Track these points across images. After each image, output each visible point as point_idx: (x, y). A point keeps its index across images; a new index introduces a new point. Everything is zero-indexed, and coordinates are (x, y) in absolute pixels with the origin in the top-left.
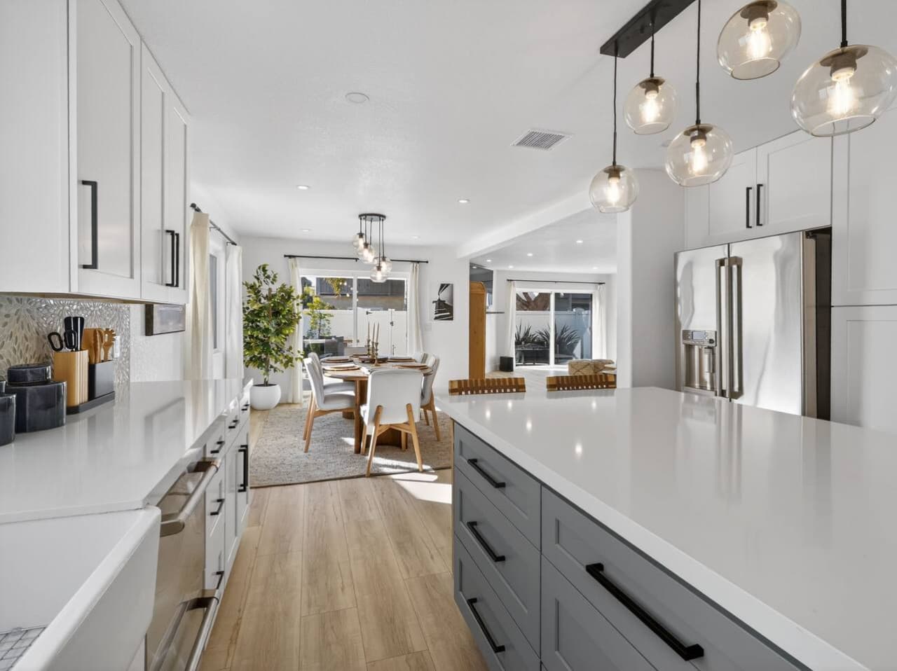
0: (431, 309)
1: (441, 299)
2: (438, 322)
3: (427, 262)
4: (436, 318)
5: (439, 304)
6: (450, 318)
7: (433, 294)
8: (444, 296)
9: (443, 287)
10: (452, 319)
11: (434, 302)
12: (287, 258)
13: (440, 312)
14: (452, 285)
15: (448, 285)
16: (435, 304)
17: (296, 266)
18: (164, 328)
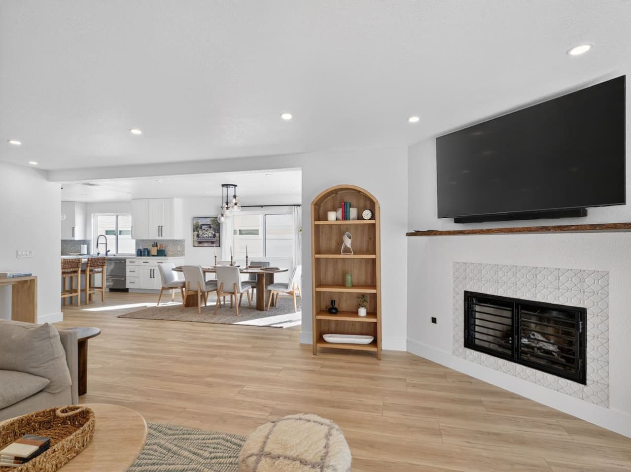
18: (201, 245)
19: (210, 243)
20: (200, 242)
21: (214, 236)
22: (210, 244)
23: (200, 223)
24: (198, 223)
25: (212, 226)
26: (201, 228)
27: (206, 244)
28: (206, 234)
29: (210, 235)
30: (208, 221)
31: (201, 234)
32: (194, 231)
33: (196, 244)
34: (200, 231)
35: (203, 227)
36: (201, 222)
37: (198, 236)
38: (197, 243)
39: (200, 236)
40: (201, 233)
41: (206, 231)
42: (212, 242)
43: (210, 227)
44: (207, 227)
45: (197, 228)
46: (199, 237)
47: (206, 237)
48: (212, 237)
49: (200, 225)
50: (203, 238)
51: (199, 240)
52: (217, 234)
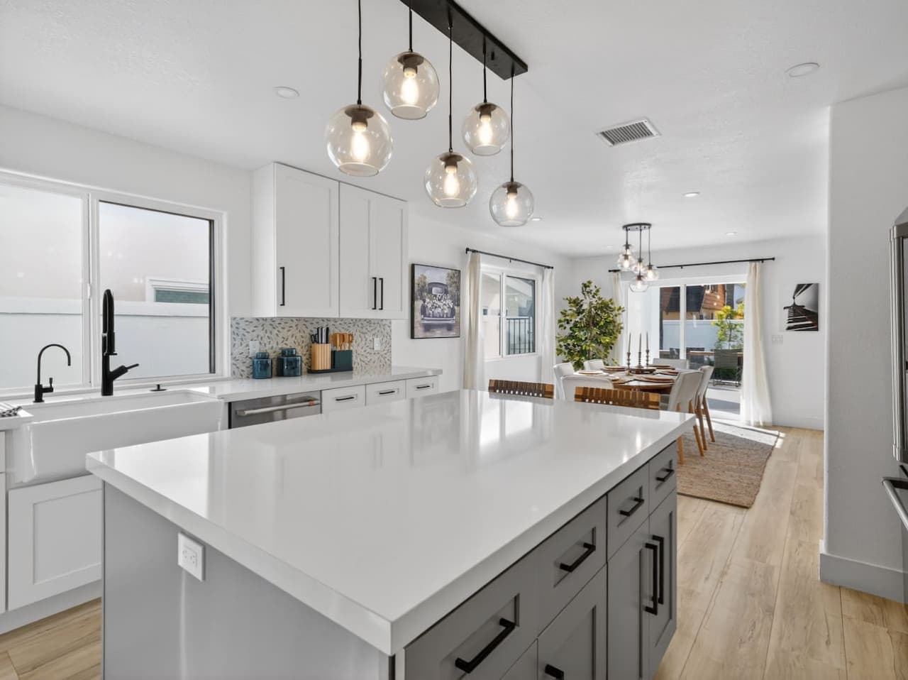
0: (781, 318)
1: (798, 304)
2: (792, 333)
3: (773, 259)
4: (789, 328)
5: (794, 311)
6: (814, 328)
7: (782, 298)
8: (803, 299)
9: (800, 288)
10: (817, 329)
11: (785, 308)
12: (612, 273)
13: (795, 321)
14: (817, 285)
15: (809, 286)
16: (787, 310)
17: (618, 279)
18: (428, 334)
19: (445, 330)
20: (428, 328)
22: (445, 332)
23: (429, 281)
24: (425, 278)
25: (449, 289)
26: (430, 292)
27: (438, 333)
28: (439, 307)
29: (446, 310)
30: (443, 277)
31: (429, 306)
32: (413, 298)
33: (419, 331)
34: (428, 300)
35: (434, 290)
36: (430, 276)
38: (424, 329)
39: (427, 313)
40: (429, 303)
41: (439, 300)
42: (449, 328)
43: (446, 292)
44: (441, 290)
45: (420, 291)
46: (425, 315)
47: (438, 316)
48: (449, 315)
49: (430, 284)
50: (433, 317)
51: (426, 322)
52: (456, 308)
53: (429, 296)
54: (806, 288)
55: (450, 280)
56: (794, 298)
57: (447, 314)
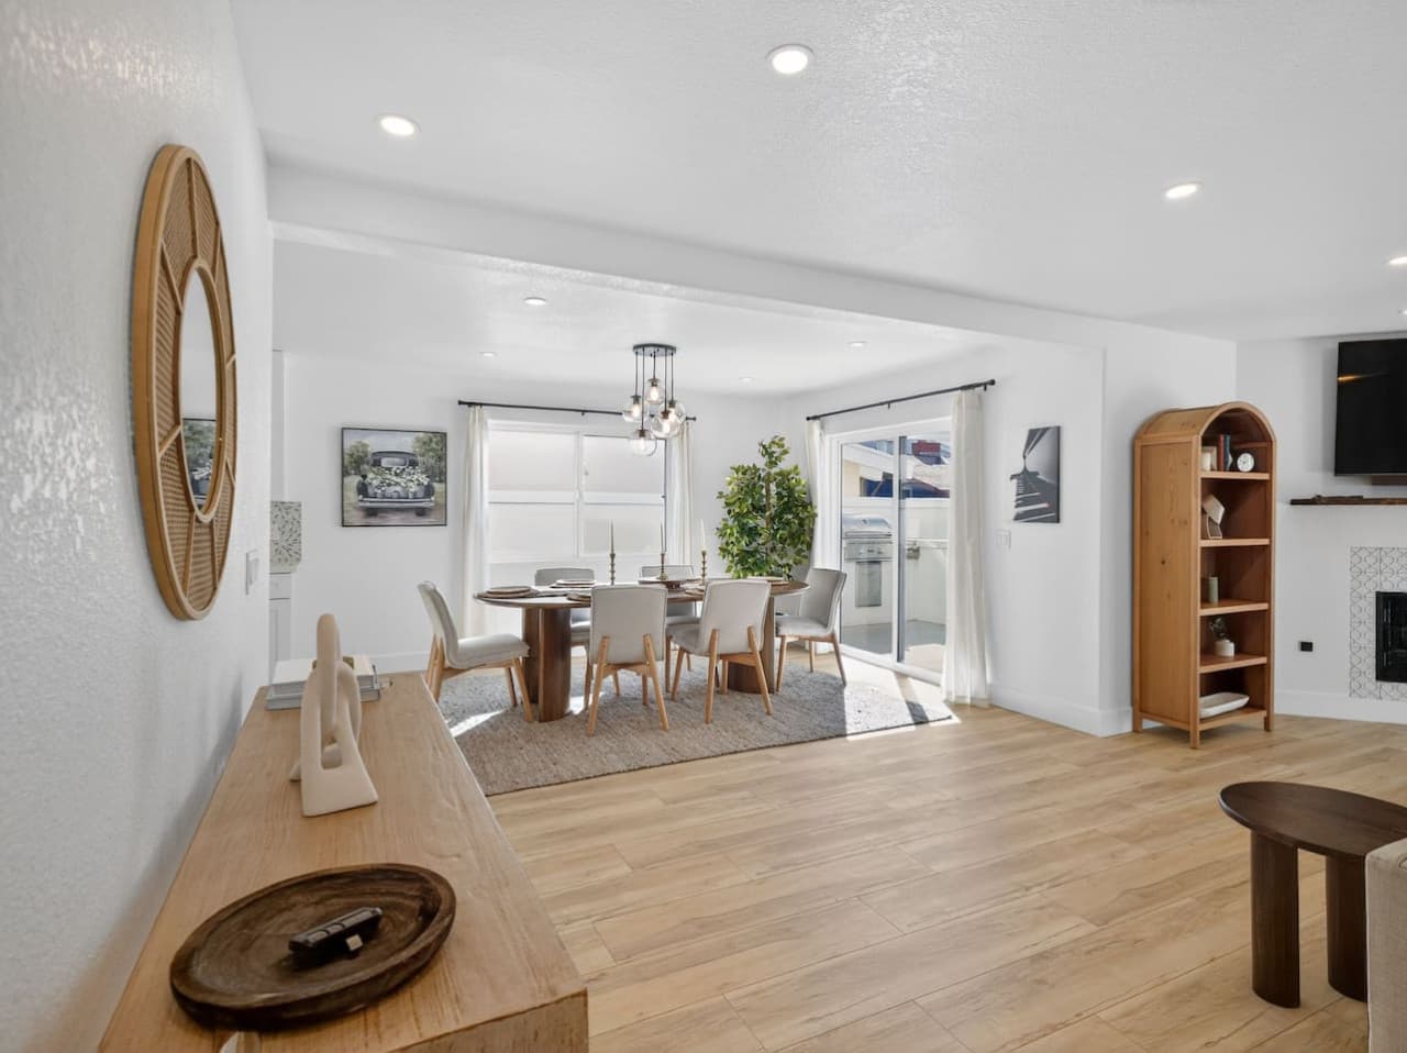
0: (1006, 494)
1: (1030, 468)
2: (1023, 527)
3: (992, 383)
4: (1018, 517)
5: (1025, 482)
6: (1053, 515)
7: (1009, 457)
8: (1037, 460)
9: (1033, 437)
10: (1058, 521)
11: (1013, 477)
13: (1026, 502)
14: (1058, 429)
15: (1045, 430)
16: (1015, 481)
18: (373, 521)
19: (410, 516)
20: (372, 512)
21: (429, 491)
22: (412, 518)
23: (373, 449)
24: (365, 446)
25: (420, 459)
26: (377, 463)
27: (395, 518)
28: (397, 484)
29: (413, 488)
30: (407, 444)
31: (375, 483)
32: (345, 473)
33: (355, 516)
34: (371, 475)
35: (385, 462)
36: (375, 444)
37: (363, 490)
38: (362, 514)
39: (370, 491)
40: (373, 479)
41: (396, 475)
42: (421, 512)
43: (413, 464)
44: (402, 461)
45: (355, 463)
46: (366, 495)
47: (395, 495)
48: (420, 494)
49: (374, 454)
50: (384, 497)
51: (368, 504)
52: (436, 485)
53: (374, 469)
54: (1042, 435)
55: (420, 447)
56: (1024, 457)
57: (415, 494)
